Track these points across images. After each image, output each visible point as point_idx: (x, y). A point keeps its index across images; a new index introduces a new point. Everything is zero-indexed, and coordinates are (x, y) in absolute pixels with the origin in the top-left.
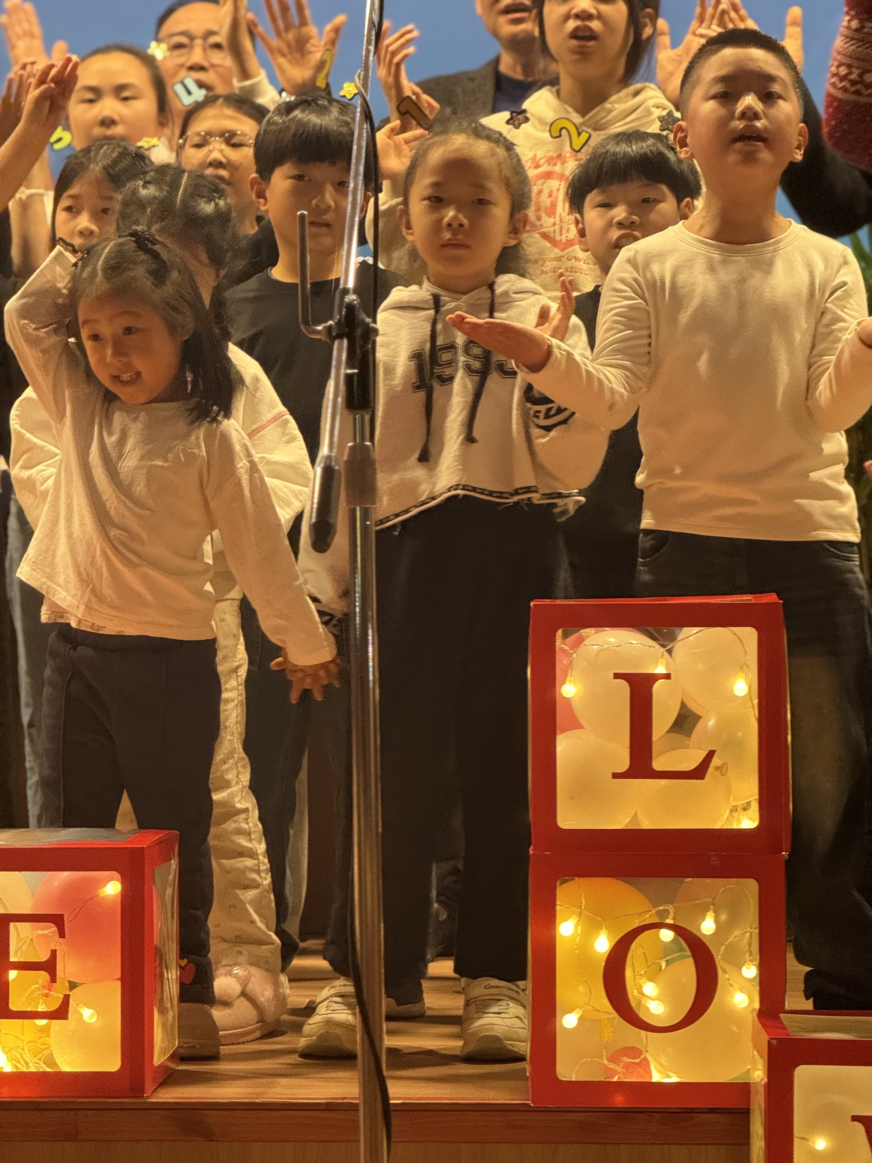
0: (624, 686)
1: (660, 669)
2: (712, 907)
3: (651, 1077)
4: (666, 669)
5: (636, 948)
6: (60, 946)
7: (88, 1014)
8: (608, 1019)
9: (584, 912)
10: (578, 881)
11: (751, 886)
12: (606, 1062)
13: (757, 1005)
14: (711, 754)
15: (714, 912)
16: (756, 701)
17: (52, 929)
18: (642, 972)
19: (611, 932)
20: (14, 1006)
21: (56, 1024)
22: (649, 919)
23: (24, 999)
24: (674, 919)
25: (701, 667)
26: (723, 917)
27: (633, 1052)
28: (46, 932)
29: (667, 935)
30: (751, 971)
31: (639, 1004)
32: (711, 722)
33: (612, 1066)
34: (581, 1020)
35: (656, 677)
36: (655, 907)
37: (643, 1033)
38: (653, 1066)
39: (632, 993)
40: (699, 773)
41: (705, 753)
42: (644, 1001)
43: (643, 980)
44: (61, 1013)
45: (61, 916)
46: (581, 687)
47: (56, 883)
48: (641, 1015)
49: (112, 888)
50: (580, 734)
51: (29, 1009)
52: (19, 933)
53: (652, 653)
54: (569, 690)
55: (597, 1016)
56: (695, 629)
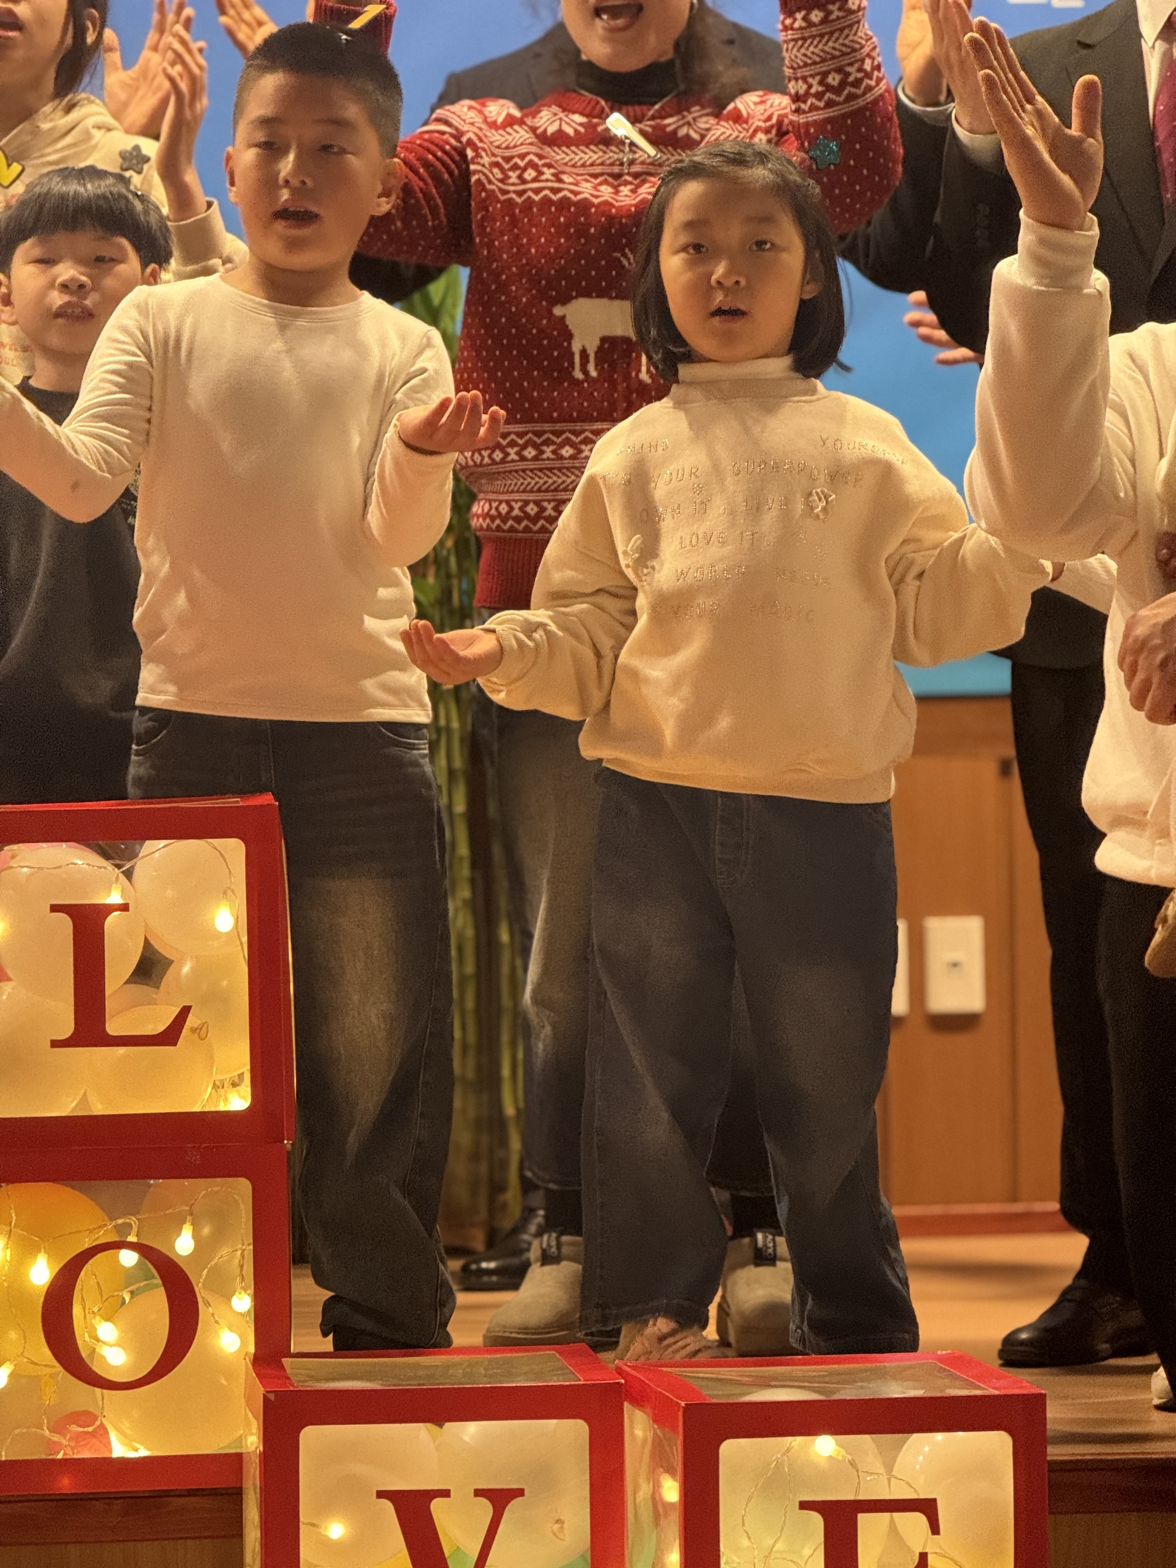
0: (65, 922)
1: (115, 898)
2: (189, 1217)
3: (111, 1452)
4: (123, 896)
5: (87, 1277)
8: (51, 1376)
9: (14, 1230)
10: (6, 1188)
11: (243, 1187)
12: (46, 1432)
13: (252, 1349)
14: (185, 1011)
15: (193, 1223)
16: (245, 939)
19: (52, 1255)
22: (104, 1235)
24: (137, 1236)
25: (169, 893)
26: (206, 1231)
27: (85, 1417)
29: (128, 1258)
30: (243, 1302)
31: (93, 1351)
32: (186, 969)
33: (56, 1438)
34: (12, 1376)
35: (108, 909)
36: (111, 1220)
37: (98, 1391)
38: (113, 1435)
39: (82, 1338)
40: (169, 1037)
41: (177, 1010)
42: (98, 1349)
43: (97, 1320)
46: (5, 925)
48: (94, 1365)
50: (7, 987)
53: (103, 876)
55: (32, 1370)
56: (161, 843)
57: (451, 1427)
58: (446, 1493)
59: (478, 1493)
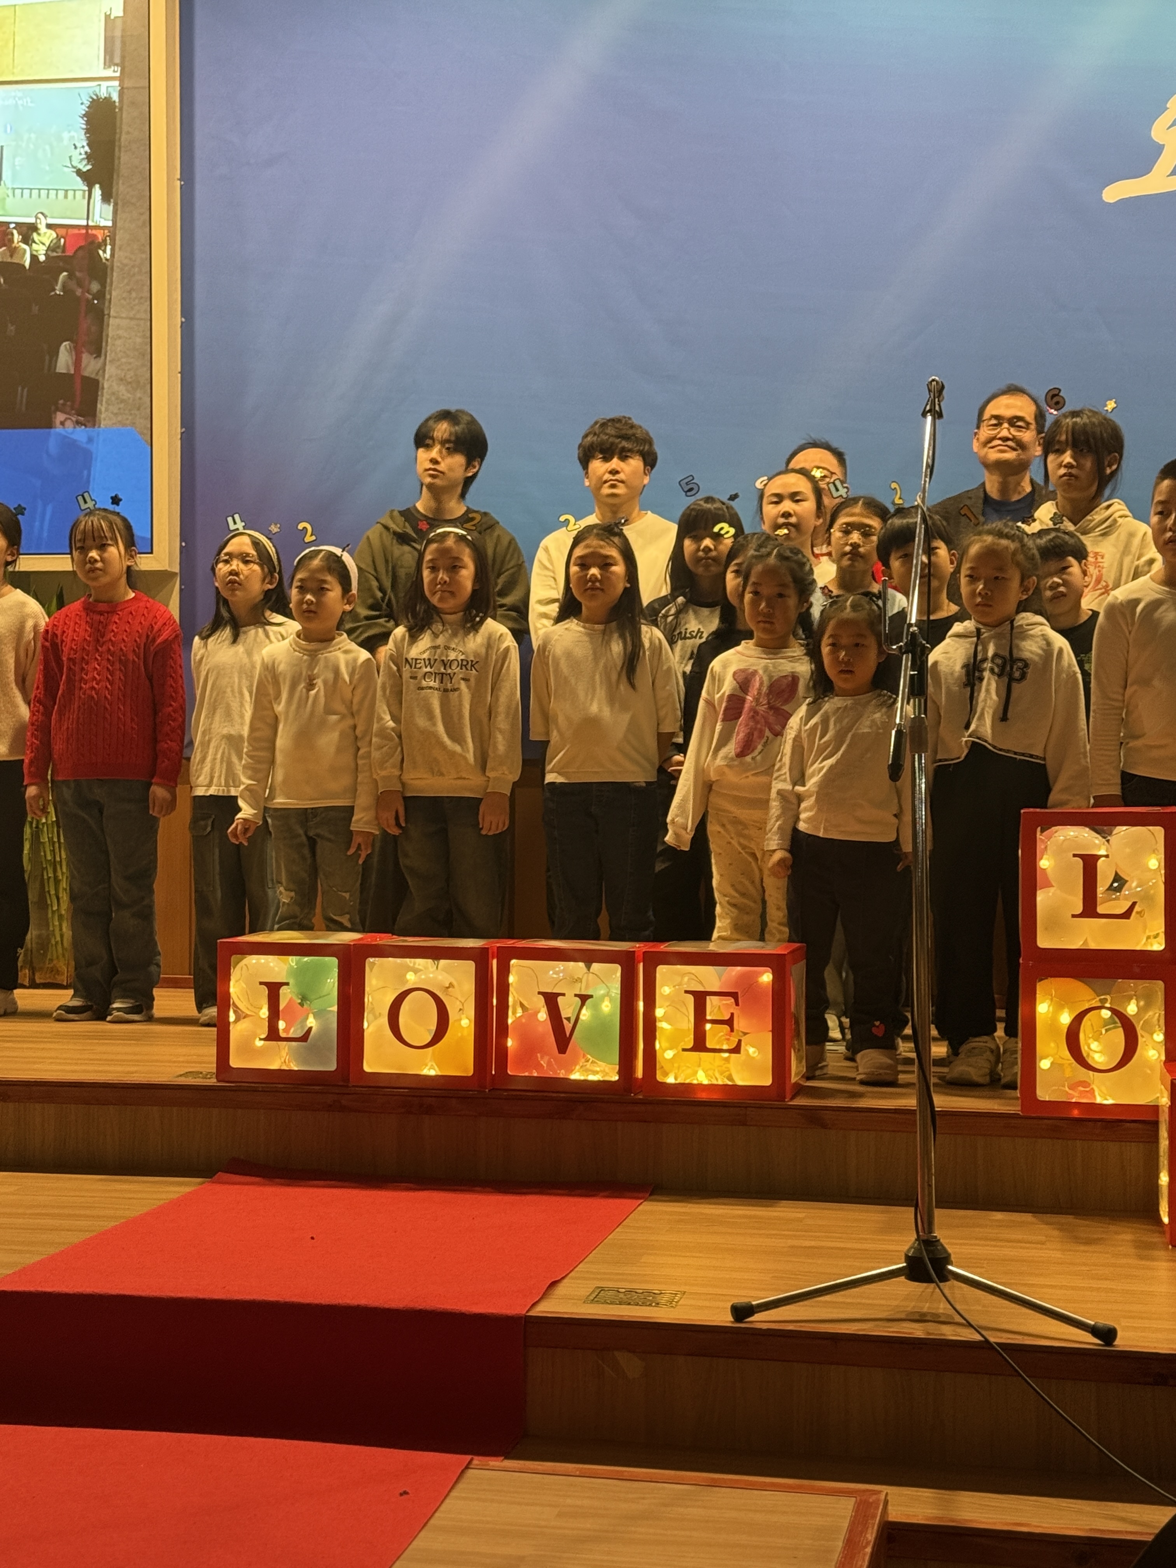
0: (1079, 862)
1: (1102, 852)
2: (1135, 997)
3: (1096, 1100)
4: (1106, 851)
5: (1086, 1021)
6: (736, 1011)
7: (751, 1050)
8: (1069, 1063)
9: (1054, 999)
10: (1050, 979)
11: (1159, 986)
12: (1067, 1089)
13: (1163, 1058)
14: (1134, 904)
15: (1137, 1000)
16: (1163, 872)
17: (731, 1000)
18: (1090, 1036)
19: (1071, 1010)
20: (709, 1045)
21: (733, 1055)
22: (1095, 1003)
23: (714, 1041)
24: (1110, 1004)
25: (1128, 850)
26: (1142, 1003)
27: (1085, 1084)
28: (728, 1002)
29: (1106, 1014)
30: (1159, 1037)
31: (1088, 1055)
32: (1134, 885)
33: (1071, 1092)
34: (1052, 1064)
35: (1099, 857)
36: (1098, 996)
37: (1091, 1073)
38: (1097, 1093)
39: (1084, 1049)
40: (1127, 915)
41: (1130, 904)
42: (1091, 1053)
43: (1090, 1041)
44: (736, 1050)
45: (737, 993)
46: (1052, 862)
47: (734, 973)
48: (1090, 1062)
49: (767, 978)
50: (1052, 890)
51: (718, 1047)
52: (712, 1003)
53: (1097, 842)
54: (1044, 863)
55: (1060, 1061)
56: (1124, 828)
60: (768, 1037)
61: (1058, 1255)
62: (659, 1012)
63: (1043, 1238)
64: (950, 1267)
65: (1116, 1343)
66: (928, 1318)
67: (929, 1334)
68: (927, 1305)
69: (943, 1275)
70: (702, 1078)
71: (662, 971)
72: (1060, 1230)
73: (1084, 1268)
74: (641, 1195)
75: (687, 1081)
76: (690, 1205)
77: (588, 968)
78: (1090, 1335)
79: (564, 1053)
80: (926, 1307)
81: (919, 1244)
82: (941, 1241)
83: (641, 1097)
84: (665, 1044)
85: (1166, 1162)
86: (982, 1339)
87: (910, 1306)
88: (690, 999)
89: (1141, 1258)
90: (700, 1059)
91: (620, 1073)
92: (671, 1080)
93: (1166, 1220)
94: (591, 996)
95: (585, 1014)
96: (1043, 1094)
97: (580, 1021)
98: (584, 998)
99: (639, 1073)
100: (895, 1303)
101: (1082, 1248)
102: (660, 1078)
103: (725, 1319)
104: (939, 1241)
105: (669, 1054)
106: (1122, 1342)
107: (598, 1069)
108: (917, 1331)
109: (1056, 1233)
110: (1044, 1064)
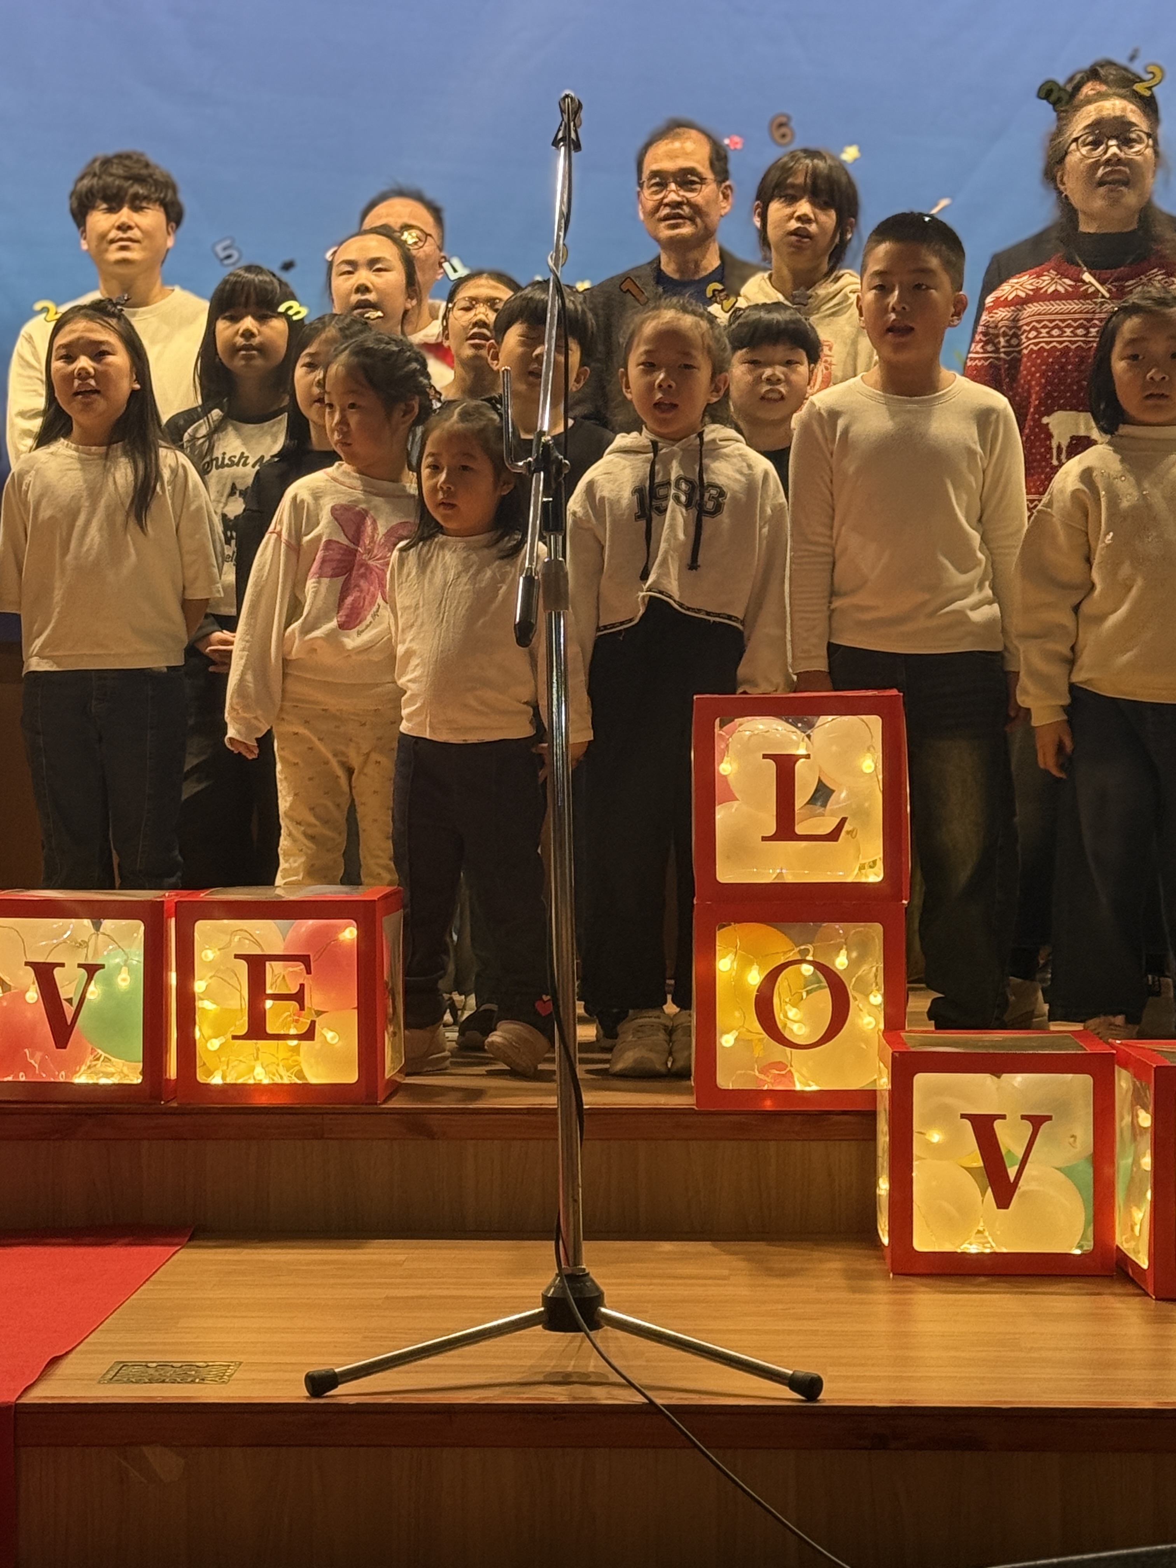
0: (771, 765)
1: (802, 751)
2: (845, 947)
3: (795, 1086)
4: (807, 749)
5: (782, 981)
6: (307, 980)
7: (330, 1035)
8: (759, 1038)
9: (739, 951)
10: (734, 925)
11: (876, 930)
12: (757, 1073)
13: (882, 1026)
14: (843, 821)
15: (847, 949)
16: (880, 777)
17: (300, 967)
18: (787, 1000)
19: (761, 967)
20: (270, 1030)
21: (305, 1044)
22: (793, 956)
23: (278, 1024)
24: (813, 956)
25: (834, 748)
26: (854, 955)
27: (780, 1065)
28: (295, 969)
29: (807, 969)
30: (877, 999)
31: (785, 1025)
32: (843, 795)
33: (762, 1077)
34: (736, 1039)
35: (798, 757)
36: (797, 947)
37: (788, 1049)
38: (796, 1077)
39: (779, 1017)
40: (834, 836)
41: (838, 820)
42: (789, 1024)
43: (788, 1007)
44: (309, 1035)
45: (309, 956)
46: (735, 766)
47: (303, 929)
48: (787, 1035)
49: (349, 933)
50: (735, 804)
51: (282, 1032)
52: (274, 970)
53: (794, 738)
54: (726, 768)
55: (749, 1036)
56: (830, 718)
57: (1005, 1076)
58: (1003, 1117)
59: (1024, 1117)
60: (353, 1017)
61: (744, 1292)
62: (199, 986)
63: (726, 1272)
64: (603, 1310)
65: (820, 1397)
66: (574, 1379)
67: (575, 1398)
68: (572, 1363)
69: (594, 1321)
70: (261, 1076)
71: (201, 926)
72: (748, 1260)
73: (780, 1306)
74: (176, 1240)
75: (240, 1081)
76: (246, 1251)
77: (97, 927)
78: (788, 1388)
79: (65, 1048)
80: (570, 1366)
81: (561, 1281)
82: (591, 1275)
83: (175, 1105)
84: (207, 1031)
85: (886, 1165)
86: (646, 1401)
87: (550, 1365)
88: (243, 966)
89: (853, 1290)
90: (258, 1050)
91: (144, 1073)
92: (216, 1080)
93: (885, 1240)
94: (102, 966)
95: (94, 992)
96: (726, 1080)
97: (86, 1001)
98: (91, 969)
99: (172, 1072)
100: (530, 1362)
101: (777, 1281)
102: (201, 1078)
103: (299, 1394)
104: (588, 1274)
105: (214, 1044)
106: (829, 1396)
107: (112, 1070)
108: (560, 1396)
109: (742, 1264)
110: (727, 1040)
